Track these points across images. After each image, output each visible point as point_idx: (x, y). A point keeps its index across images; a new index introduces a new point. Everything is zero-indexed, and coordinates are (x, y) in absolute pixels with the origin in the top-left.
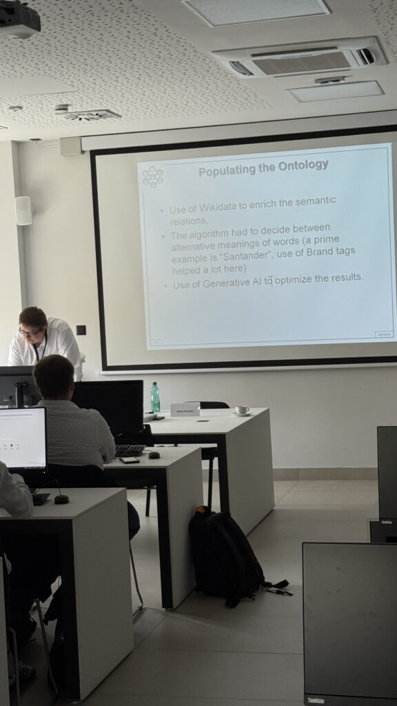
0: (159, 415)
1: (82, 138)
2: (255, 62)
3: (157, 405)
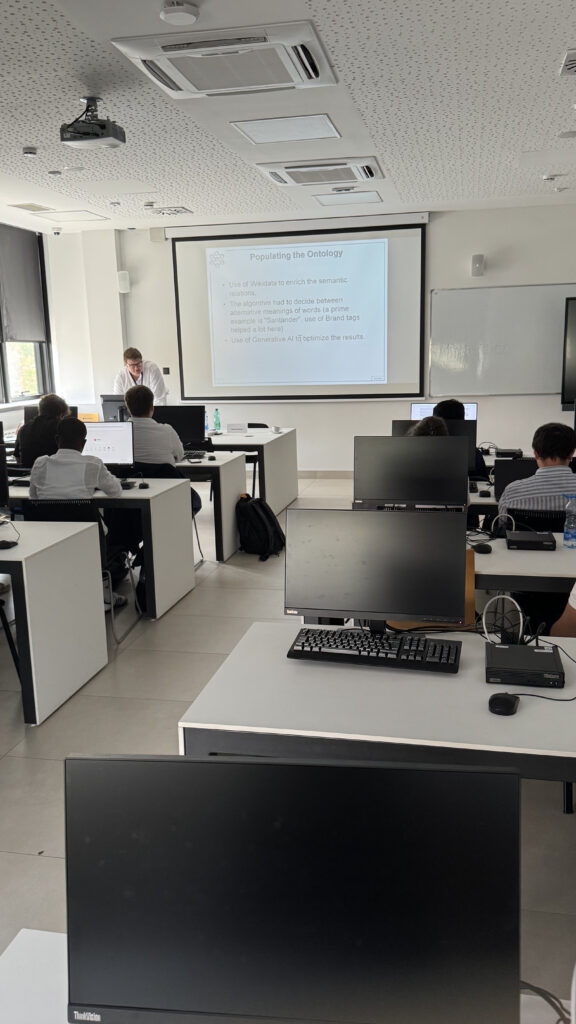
0: (219, 432)
1: (166, 229)
2: (288, 173)
3: (218, 425)
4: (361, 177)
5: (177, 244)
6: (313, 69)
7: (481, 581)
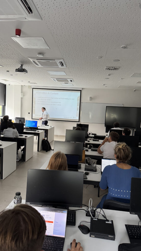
0: (39, 126)
1: (31, 86)
2: (56, 80)
4: (70, 82)
5: (33, 89)
6: (62, 65)
7: (86, 156)
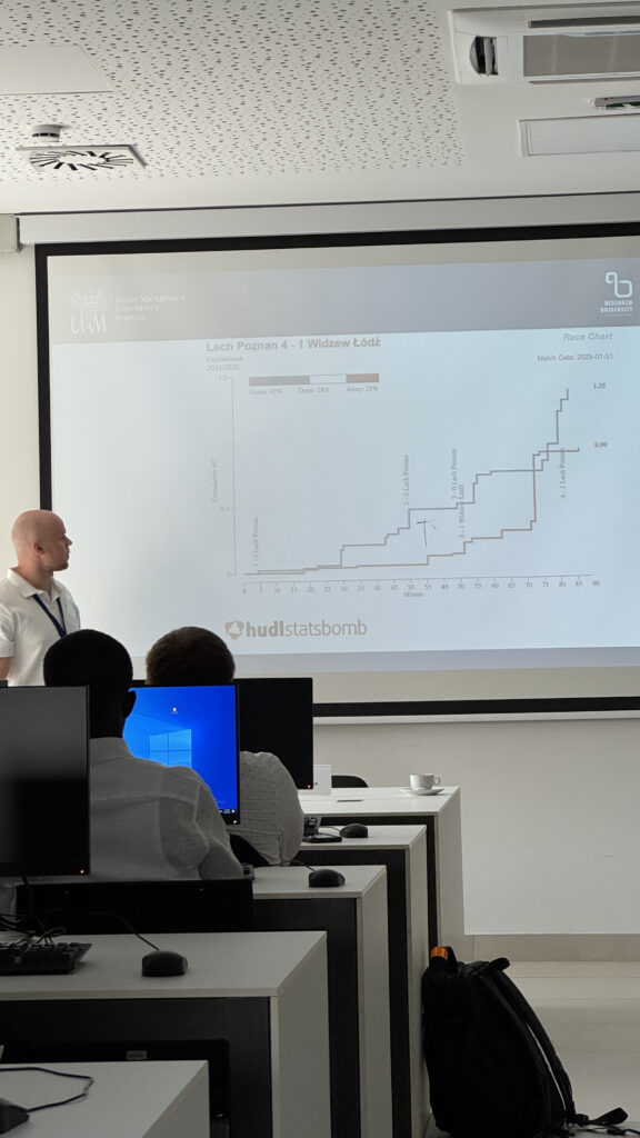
1: (21, 218)
